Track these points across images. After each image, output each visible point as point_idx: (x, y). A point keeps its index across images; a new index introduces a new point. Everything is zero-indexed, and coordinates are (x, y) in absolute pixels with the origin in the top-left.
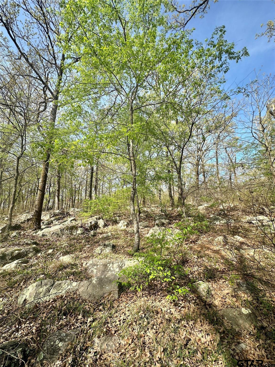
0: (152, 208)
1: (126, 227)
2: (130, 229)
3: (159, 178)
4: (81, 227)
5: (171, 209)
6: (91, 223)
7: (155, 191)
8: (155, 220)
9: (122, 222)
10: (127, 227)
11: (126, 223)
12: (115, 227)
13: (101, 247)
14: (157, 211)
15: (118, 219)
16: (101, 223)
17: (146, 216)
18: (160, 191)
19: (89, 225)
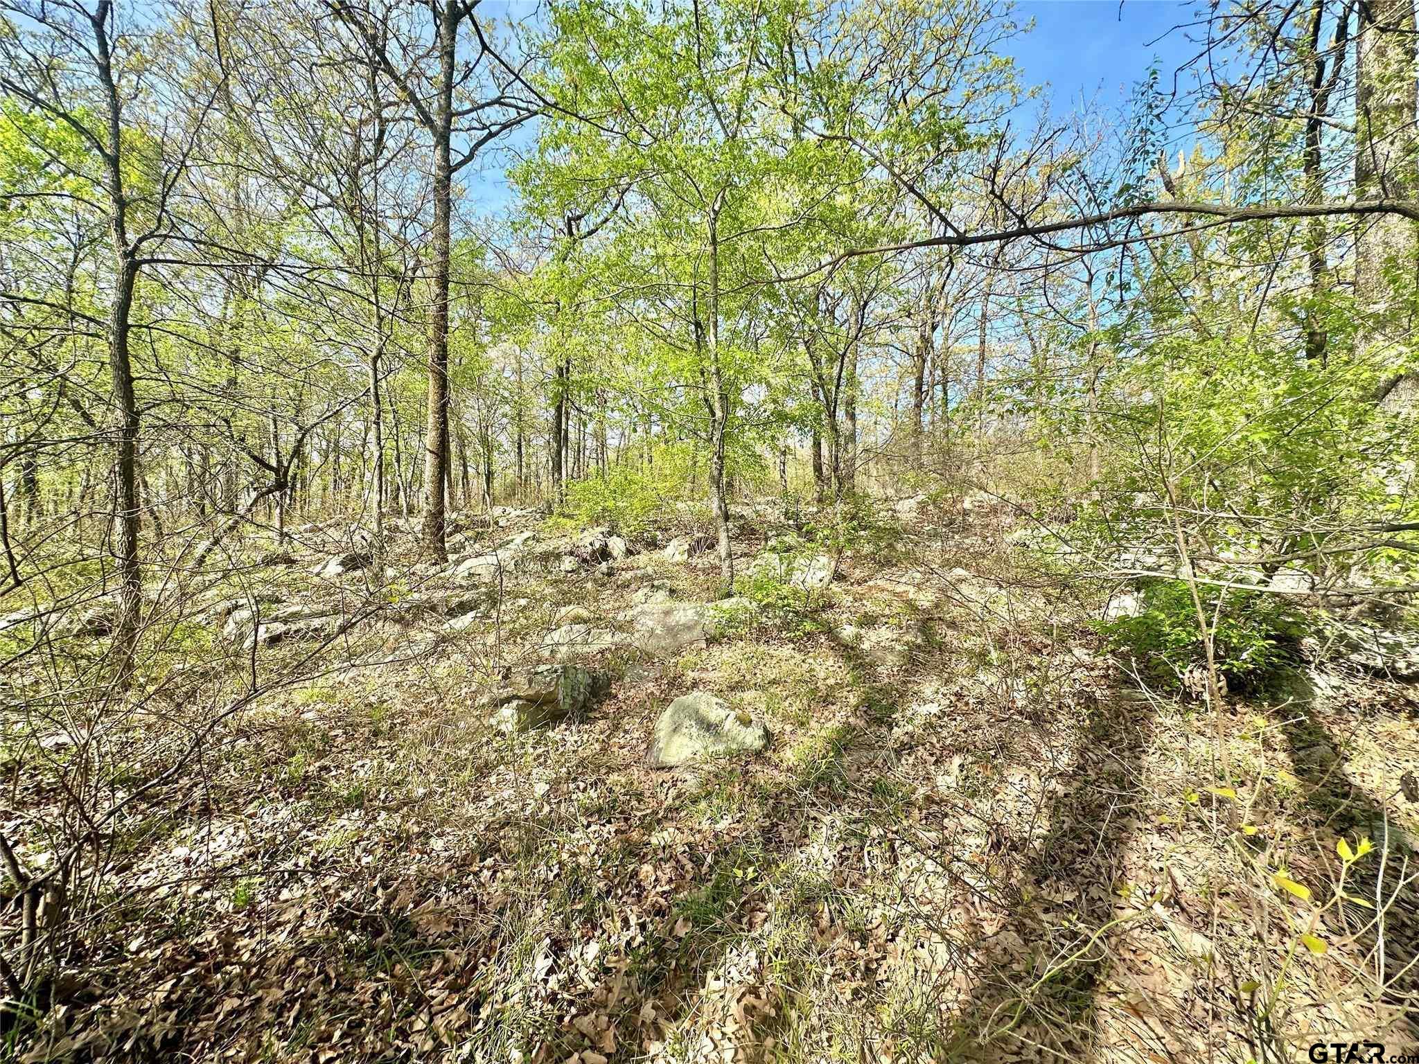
0: (758, 508)
1: (686, 556)
2: (699, 561)
3: (782, 417)
4: (571, 553)
5: (815, 509)
6: (591, 544)
7: (770, 458)
8: (766, 539)
9: (674, 542)
10: (690, 556)
11: (687, 547)
12: (656, 555)
13: (646, 590)
14: (774, 515)
15: (660, 537)
16: (617, 546)
17: (742, 528)
18: (784, 453)
19: (589, 549)
